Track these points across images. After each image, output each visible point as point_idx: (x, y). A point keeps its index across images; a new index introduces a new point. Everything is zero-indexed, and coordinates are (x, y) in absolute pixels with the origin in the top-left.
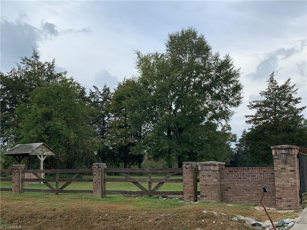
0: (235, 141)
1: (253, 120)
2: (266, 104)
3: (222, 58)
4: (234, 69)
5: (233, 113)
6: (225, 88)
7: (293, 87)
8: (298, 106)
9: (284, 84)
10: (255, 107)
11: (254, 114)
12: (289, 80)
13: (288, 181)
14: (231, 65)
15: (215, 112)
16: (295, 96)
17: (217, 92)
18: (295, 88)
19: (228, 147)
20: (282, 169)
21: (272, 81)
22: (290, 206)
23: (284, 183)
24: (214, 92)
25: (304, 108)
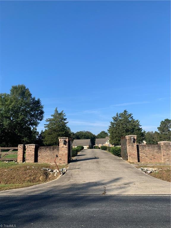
0: (38, 135)
1: (47, 126)
2: (53, 120)
3: (36, 99)
4: (41, 105)
5: (39, 123)
6: (37, 112)
7: (64, 114)
8: (65, 121)
9: (61, 112)
10: (49, 121)
11: (48, 124)
12: (63, 111)
13: (65, 152)
14: (40, 103)
15: (31, 122)
16: (65, 118)
17: (33, 113)
18: (65, 114)
19: (35, 137)
20: (62, 147)
21: (56, 111)
22: (64, 162)
23: (63, 153)
24: (31, 113)
25: (68, 122)
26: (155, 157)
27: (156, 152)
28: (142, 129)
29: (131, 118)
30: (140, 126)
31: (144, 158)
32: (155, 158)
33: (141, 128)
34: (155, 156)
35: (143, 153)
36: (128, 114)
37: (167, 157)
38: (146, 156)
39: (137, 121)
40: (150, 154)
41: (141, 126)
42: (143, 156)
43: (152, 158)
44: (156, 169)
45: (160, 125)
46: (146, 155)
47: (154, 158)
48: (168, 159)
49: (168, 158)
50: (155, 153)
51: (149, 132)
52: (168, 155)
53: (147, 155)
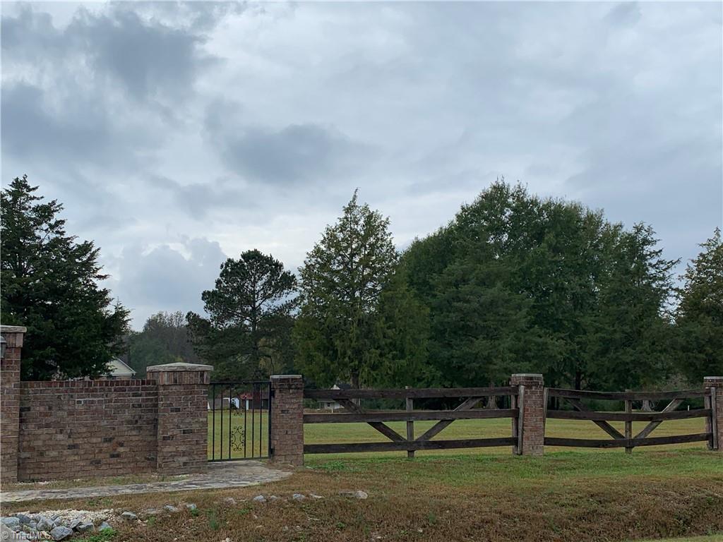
26: (121, 450)
27: (129, 422)
28: (109, 296)
29: (52, 227)
30: (100, 277)
31: (54, 460)
32: (118, 456)
33: (105, 292)
34: (121, 445)
35: (52, 430)
36: (34, 204)
37: (182, 448)
38: (70, 447)
39: (86, 248)
40: (93, 434)
41: (105, 277)
42: (54, 447)
43: (100, 456)
44: (101, 514)
45: (218, 282)
46: (71, 442)
47: (113, 456)
48: (185, 459)
49: (184, 454)
50: (124, 428)
51: (160, 315)
52: (190, 437)
53: (79, 441)
